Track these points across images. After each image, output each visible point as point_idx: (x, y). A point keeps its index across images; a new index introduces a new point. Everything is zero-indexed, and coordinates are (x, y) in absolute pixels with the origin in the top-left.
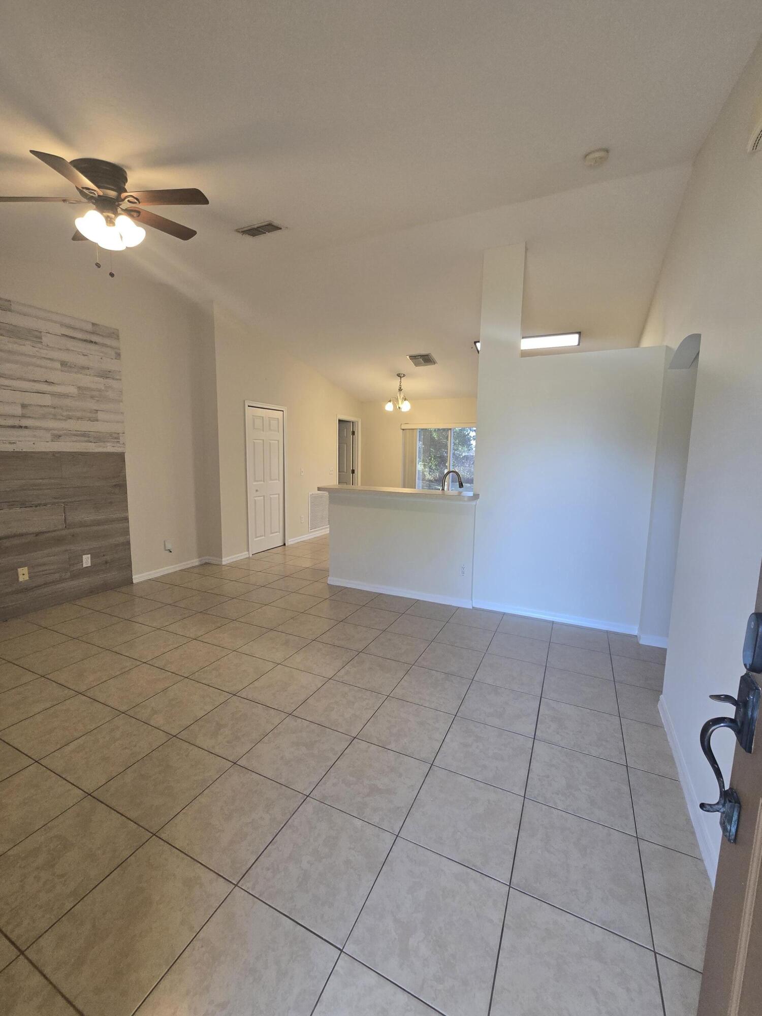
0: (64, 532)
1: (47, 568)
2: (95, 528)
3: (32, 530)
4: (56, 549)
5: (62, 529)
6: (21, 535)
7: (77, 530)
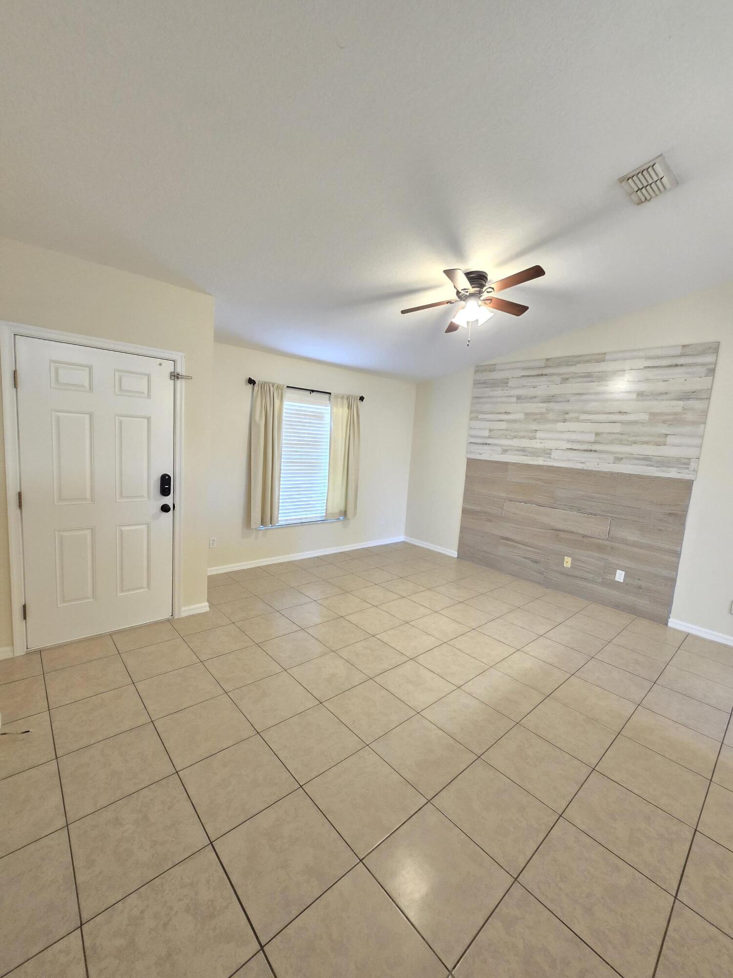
0: (606, 543)
1: (583, 565)
2: (635, 550)
3: (580, 531)
4: (596, 554)
5: (604, 540)
6: (573, 533)
7: (617, 545)
